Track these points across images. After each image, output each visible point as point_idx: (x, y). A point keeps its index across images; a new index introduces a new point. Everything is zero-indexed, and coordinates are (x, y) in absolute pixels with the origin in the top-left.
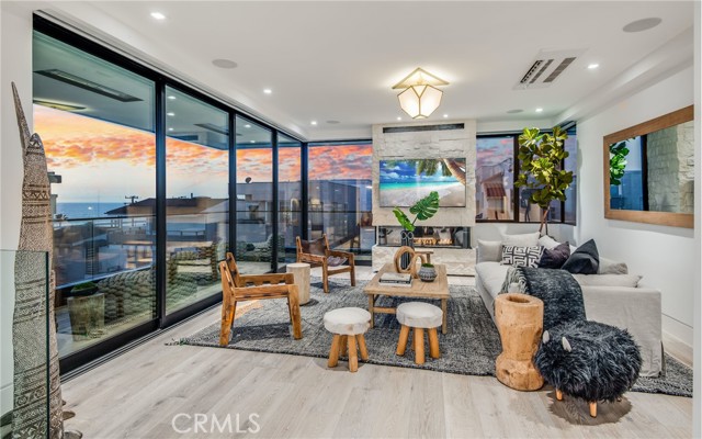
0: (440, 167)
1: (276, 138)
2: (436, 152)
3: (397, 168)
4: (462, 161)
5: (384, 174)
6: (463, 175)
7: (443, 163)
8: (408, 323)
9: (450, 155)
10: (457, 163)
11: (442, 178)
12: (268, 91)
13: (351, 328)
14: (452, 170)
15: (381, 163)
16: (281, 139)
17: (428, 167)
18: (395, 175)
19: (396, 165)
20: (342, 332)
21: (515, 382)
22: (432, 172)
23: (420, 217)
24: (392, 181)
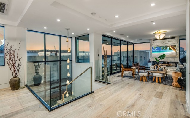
0: (168, 48)
1: (128, 43)
2: (168, 44)
3: (157, 48)
4: (175, 46)
5: (153, 50)
6: (175, 49)
7: (169, 47)
8: (154, 76)
9: (171, 45)
10: (173, 47)
11: (169, 50)
12: (128, 37)
13: (144, 75)
14: (172, 48)
15: (152, 47)
16: (129, 43)
17: (165, 48)
18: (156, 50)
19: (156, 48)
20: (142, 76)
21: (174, 86)
22: (166, 49)
23: (161, 59)
24: (155, 51)
